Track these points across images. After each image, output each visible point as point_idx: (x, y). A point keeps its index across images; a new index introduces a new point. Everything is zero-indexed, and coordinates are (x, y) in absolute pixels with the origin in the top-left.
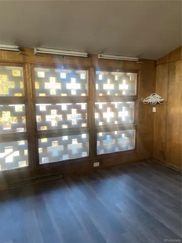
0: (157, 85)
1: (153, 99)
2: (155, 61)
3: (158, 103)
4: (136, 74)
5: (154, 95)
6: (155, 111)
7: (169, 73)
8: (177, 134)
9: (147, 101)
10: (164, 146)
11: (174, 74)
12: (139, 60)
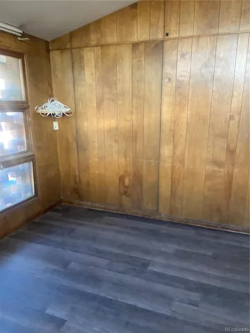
0: (54, 85)
1: (54, 107)
2: (47, 43)
3: (63, 114)
4: (20, 61)
5: (53, 101)
6: (57, 128)
7: (73, 67)
8: (97, 160)
9: (44, 111)
10: (77, 179)
11: (82, 68)
12: (24, 35)
